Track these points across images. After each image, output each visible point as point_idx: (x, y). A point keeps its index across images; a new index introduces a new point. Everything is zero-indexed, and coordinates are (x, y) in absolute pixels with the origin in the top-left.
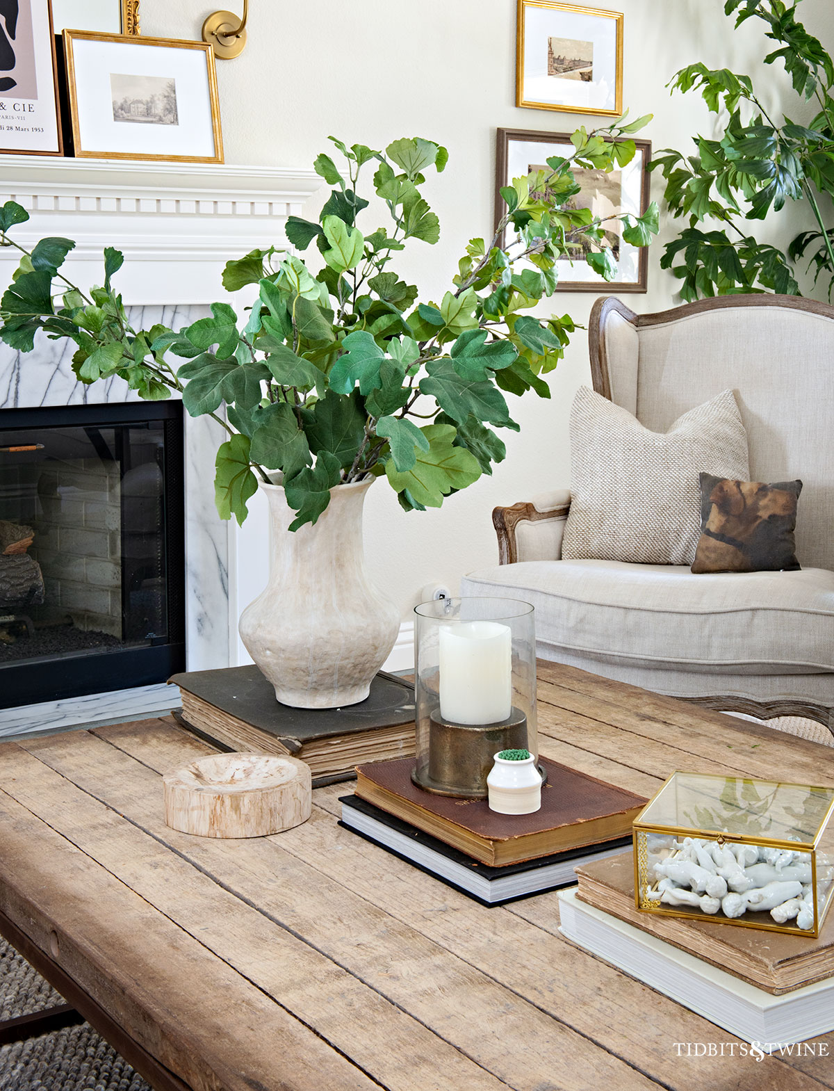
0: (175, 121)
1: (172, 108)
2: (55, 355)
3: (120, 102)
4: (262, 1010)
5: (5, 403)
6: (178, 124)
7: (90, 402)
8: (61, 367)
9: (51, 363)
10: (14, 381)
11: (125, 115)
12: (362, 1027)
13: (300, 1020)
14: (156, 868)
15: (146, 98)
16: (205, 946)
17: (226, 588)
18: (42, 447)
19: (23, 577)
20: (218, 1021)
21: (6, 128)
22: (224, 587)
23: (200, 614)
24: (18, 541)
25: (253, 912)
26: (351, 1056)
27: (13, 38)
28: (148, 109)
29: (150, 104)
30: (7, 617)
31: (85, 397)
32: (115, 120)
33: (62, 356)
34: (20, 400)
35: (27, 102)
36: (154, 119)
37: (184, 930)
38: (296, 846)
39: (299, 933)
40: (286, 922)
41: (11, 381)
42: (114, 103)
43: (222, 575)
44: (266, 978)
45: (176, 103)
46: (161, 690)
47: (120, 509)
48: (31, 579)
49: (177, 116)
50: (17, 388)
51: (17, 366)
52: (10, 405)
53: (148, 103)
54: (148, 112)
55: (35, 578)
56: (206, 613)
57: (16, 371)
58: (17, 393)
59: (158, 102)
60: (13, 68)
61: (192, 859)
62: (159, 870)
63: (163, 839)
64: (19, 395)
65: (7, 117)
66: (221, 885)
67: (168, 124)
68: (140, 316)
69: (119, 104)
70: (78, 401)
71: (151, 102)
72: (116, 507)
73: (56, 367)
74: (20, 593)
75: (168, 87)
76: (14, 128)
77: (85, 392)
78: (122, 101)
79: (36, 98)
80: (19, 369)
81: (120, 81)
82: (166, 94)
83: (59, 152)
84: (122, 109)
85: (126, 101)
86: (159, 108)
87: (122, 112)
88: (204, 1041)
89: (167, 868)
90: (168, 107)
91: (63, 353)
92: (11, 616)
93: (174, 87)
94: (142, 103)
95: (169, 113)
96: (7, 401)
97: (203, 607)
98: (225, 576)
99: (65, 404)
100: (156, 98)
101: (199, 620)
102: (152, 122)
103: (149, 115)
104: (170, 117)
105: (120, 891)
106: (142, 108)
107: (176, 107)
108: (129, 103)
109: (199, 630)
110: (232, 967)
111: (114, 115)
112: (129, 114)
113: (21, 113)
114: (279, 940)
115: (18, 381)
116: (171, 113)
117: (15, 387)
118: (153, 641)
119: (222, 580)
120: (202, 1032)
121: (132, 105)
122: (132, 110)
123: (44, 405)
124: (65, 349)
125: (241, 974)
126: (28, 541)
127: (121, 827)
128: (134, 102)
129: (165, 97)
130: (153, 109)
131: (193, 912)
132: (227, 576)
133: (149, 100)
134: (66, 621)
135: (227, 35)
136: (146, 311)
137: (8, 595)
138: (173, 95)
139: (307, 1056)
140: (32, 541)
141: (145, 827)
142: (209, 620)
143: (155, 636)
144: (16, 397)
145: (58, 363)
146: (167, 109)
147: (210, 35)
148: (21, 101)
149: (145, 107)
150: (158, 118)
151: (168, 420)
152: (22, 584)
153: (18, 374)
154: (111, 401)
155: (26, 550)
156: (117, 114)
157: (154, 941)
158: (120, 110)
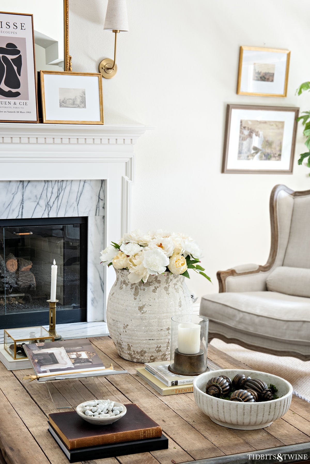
0: (85, 107)
1: (83, 101)
2: (37, 199)
3: (62, 99)
4: (24, 431)
5: (18, 217)
6: (86, 108)
7: (50, 217)
8: (39, 203)
9: (35, 201)
10: (21, 209)
11: (64, 105)
12: (47, 438)
13: (32, 435)
14: (15, 391)
15: (73, 97)
16: (18, 414)
17: (103, 289)
18: (32, 233)
19: (28, 280)
20: (10, 433)
21: (16, 112)
22: (102, 288)
23: (92, 298)
24: (26, 266)
25: (36, 406)
26: (40, 444)
27: (20, 75)
28: (74, 102)
29: (74, 100)
30: (22, 294)
31: (48, 215)
32: (60, 107)
33: (40, 199)
34: (23, 215)
35: (25, 101)
36: (76, 106)
37: (14, 409)
38: (60, 387)
39: (45, 413)
40: (43, 410)
41: (20, 208)
42: (60, 100)
43: (101, 284)
44: (29, 424)
45: (85, 99)
46: (76, 325)
47: (63, 257)
48: (30, 281)
49: (85, 104)
50: (22, 211)
51: (22, 203)
52: (20, 217)
53: (74, 99)
54: (74, 103)
55: (32, 281)
56: (95, 298)
57: (22, 205)
58: (22, 213)
59: (78, 99)
60: (19, 88)
61: (27, 389)
62: (16, 391)
63: (22, 382)
64: (23, 214)
65: (17, 108)
66: (32, 397)
67: (82, 108)
68: (71, 184)
69: (62, 100)
70: (46, 216)
71: (75, 99)
72: (62, 256)
73: (37, 203)
74: (26, 286)
75: (82, 93)
76: (19, 112)
77: (49, 213)
78: (63, 99)
79: (28, 99)
80: (23, 204)
81: (63, 91)
82: (82, 96)
83: (37, 121)
84: (63, 102)
85: (65, 99)
86: (78, 101)
87: (63, 104)
88: (4, 437)
89: (19, 391)
90: (82, 101)
91: (40, 198)
92: (23, 294)
93: (85, 92)
94: (71, 100)
95: (82, 103)
96: (18, 216)
97: (94, 295)
98: (103, 284)
99: (41, 217)
100: (77, 98)
101: (92, 300)
102: (75, 107)
103: (74, 104)
104: (83, 105)
105: (2, 396)
106: (71, 101)
107: (85, 101)
108: (66, 100)
109: (92, 304)
110: (22, 420)
111: (60, 105)
112: (66, 105)
113: (22, 106)
114: (39, 414)
115: (23, 208)
116: (83, 103)
117: (22, 210)
118: (74, 307)
119: (102, 286)
120: (5, 435)
121: (67, 101)
122: (67, 102)
123: (33, 218)
124: (41, 196)
125: (23, 422)
126: (30, 266)
127: (11, 377)
128: (68, 100)
129: (81, 97)
130: (76, 102)
131: (19, 404)
132: (104, 284)
133: (74, 98)
134: (45, 296)
135: (108, 69)
136: (73, 183)
137: (22, 286)
138: (84, 96)
139: (29, 443)
140: (31, 267)
141: (18, 378)
142: (96, 300)
143: (75, 305)
144: (22, 214)
145: (38, 202)
146: (82, 102)
147: (102, 69)
148: (22, 101)
149: (73, 101)
150: (77, 105)
151: (82, 224)
152: (27, 283)
153: (23, 205)
154: (59, 216)
155: (29, 270)
156: (61, 105)
157: (4, 411)
158: (62, 103)
